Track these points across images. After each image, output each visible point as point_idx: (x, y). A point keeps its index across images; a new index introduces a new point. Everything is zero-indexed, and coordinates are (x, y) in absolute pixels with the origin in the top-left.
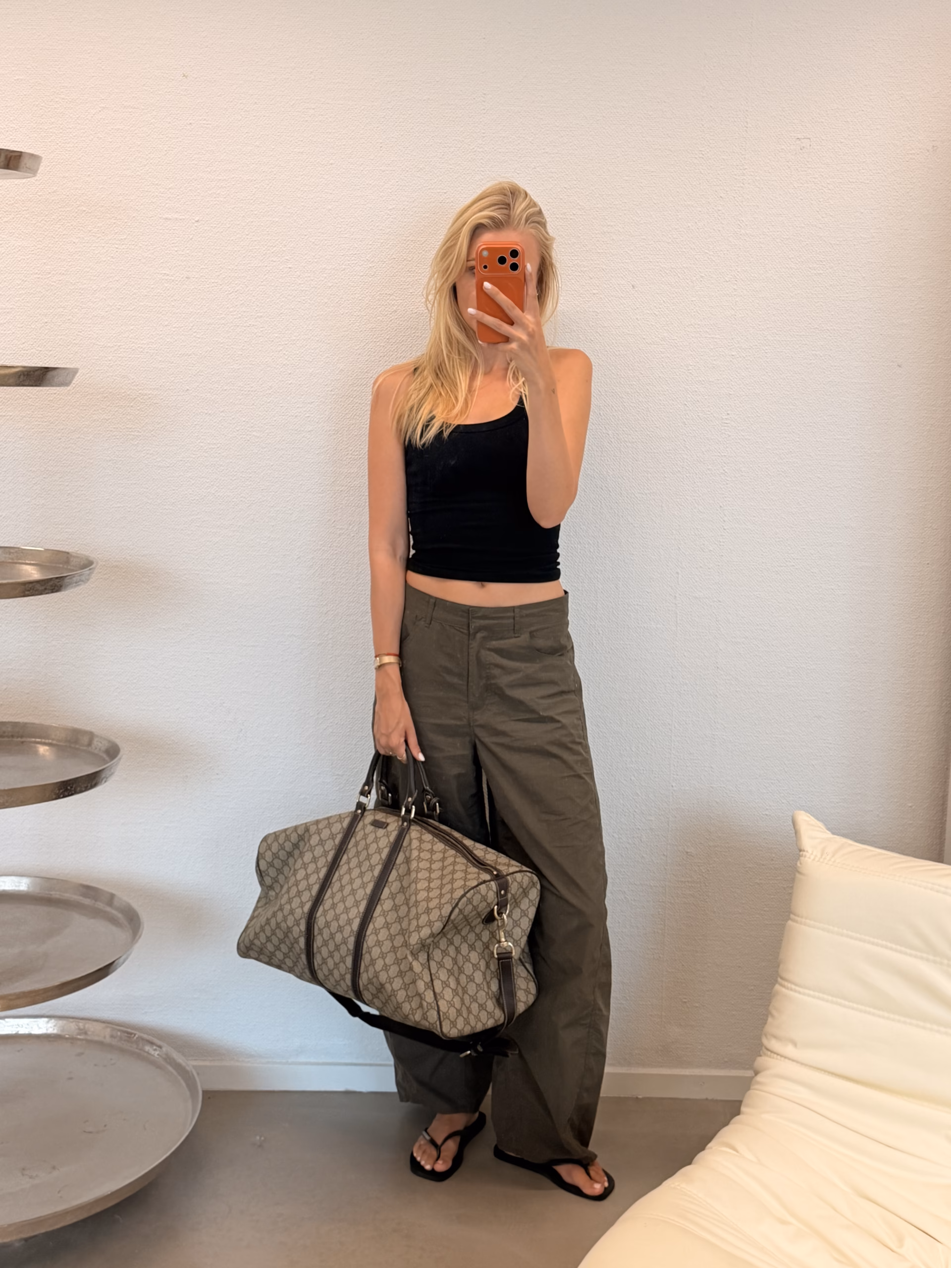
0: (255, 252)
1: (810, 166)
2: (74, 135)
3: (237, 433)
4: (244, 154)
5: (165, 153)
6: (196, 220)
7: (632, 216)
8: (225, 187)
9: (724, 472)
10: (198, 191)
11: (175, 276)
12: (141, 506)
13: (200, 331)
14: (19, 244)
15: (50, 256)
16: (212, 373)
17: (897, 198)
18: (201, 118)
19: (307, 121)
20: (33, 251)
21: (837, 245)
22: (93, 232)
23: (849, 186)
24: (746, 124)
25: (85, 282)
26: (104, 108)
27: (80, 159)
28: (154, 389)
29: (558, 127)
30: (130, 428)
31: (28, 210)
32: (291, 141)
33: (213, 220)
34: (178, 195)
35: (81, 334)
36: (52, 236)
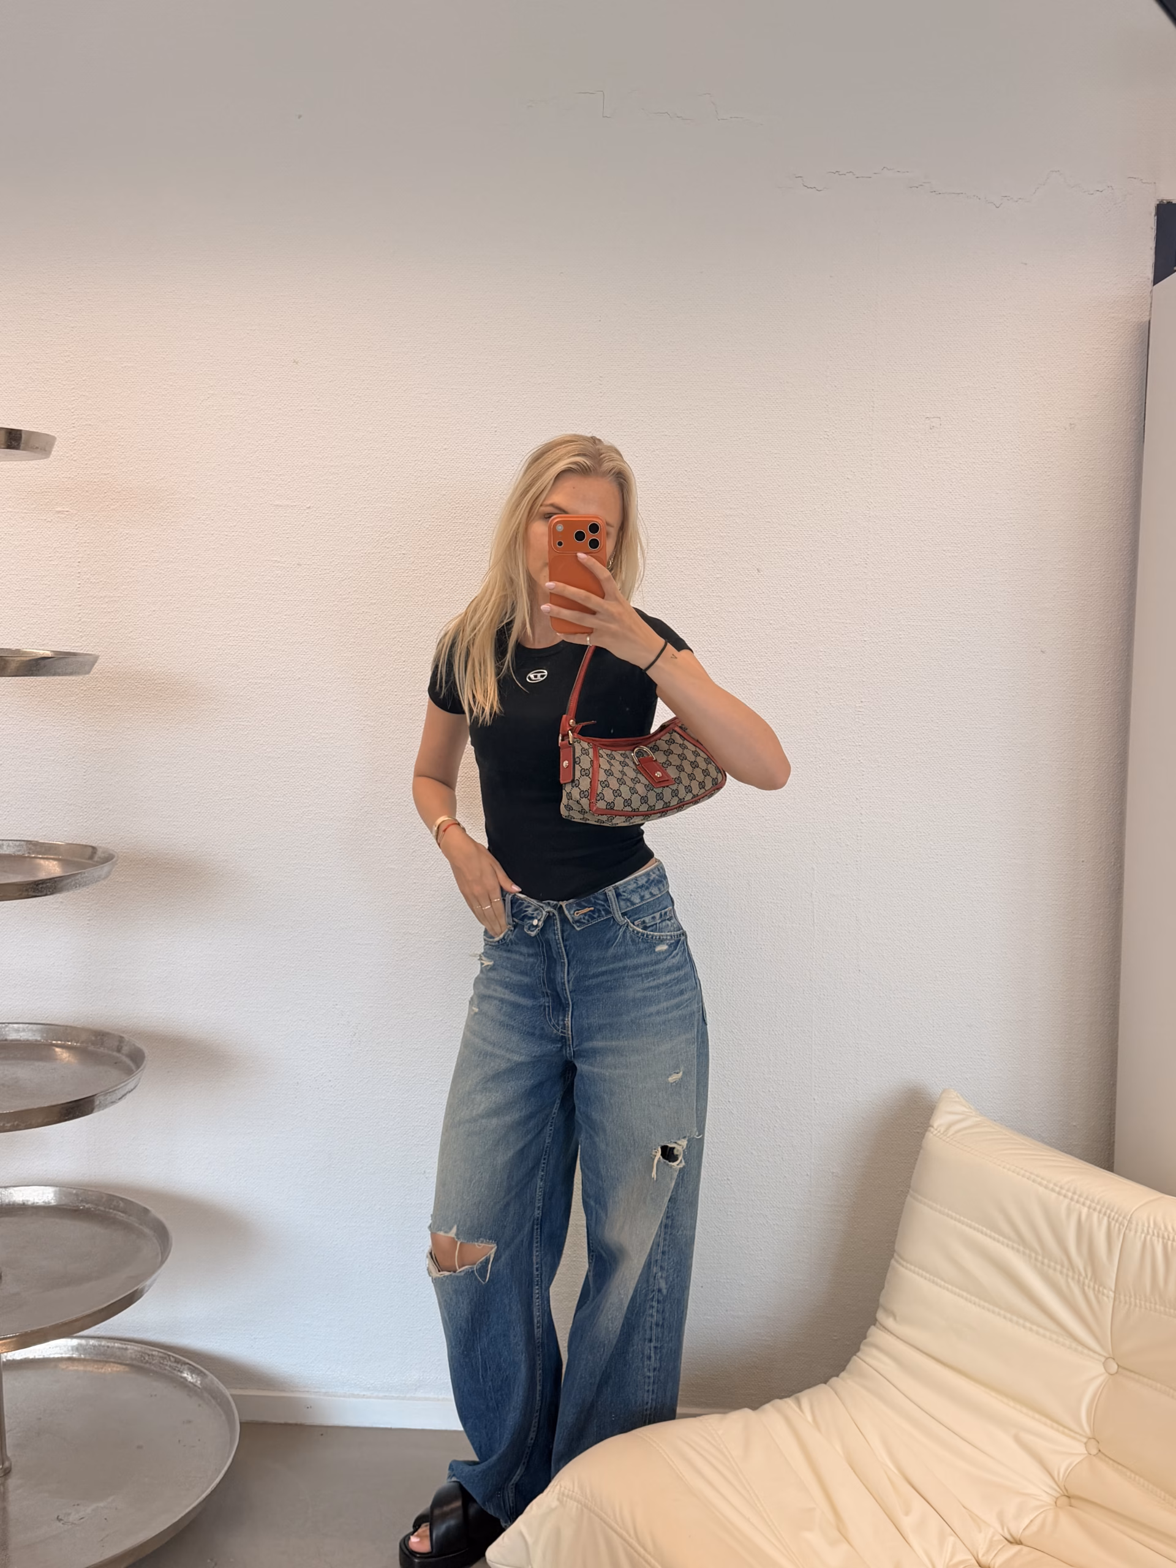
0: (368, 538)
1: (940, 446)
2: (182, 421)
3: (351, 722)
4: (357, 440)
5: (276, 439)
6: (308, 506)
7: (755, 499)
8: (337, 473)
9: (858, 762)
10: (310, 477)
11: (286, 563)
12: (251, 799)
13: (312, 619)
14: (127, 532)
15: (158, 543)
16: (325, 661)
17: (1034, 477)
18: (312, 404)
19: (420, 406)
20: (141, 538)
21: (973, 526)
22: (203, 520)
23: (983, 466)
24: (872, 404)
25: (194, 570)
26: (213, 394)
27: (188, 445)
28: (264, 678)
29: (677, 409)
30: (240, 718)
31: (136, 497)
32: (405, 426)
33: (326, 506)
34: (289, 482)
35: (190, 623)
36: (160, 524)
